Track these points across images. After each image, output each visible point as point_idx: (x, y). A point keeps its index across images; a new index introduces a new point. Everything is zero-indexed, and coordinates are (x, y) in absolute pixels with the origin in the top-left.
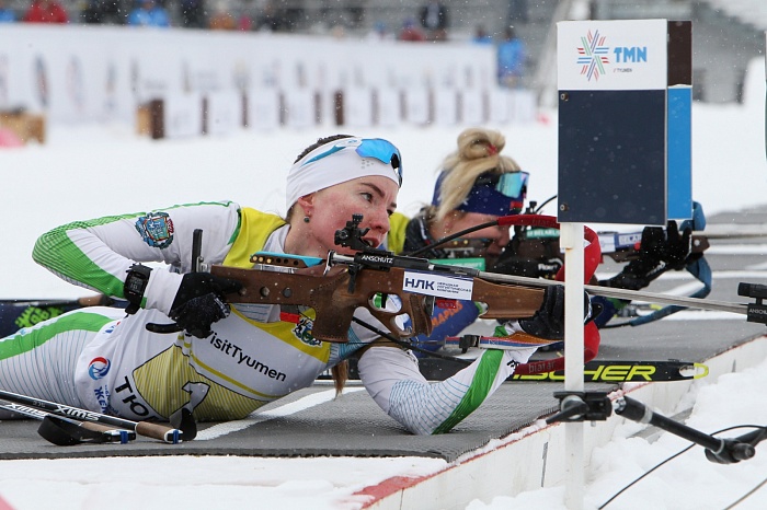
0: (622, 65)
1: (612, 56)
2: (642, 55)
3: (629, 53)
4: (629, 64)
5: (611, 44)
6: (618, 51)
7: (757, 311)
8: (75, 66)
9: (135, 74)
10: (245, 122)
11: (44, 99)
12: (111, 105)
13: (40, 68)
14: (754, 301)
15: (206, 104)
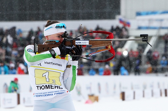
7: (144, 39)
8: (107, 84)
9: (120, 86)
10: (144, 96)
11: (100, 92)
12: (115, 92)
13: (99, 85)
14: (143, 37)
15: (134, 93)
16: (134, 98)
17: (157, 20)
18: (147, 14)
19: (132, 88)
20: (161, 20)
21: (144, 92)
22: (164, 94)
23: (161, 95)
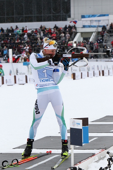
0: (77, 125)
1: (76, 124)
2: (79, 124)
3: (78, 124)
4: (78, 125)
5: (76, 122)
6: (77, 123)
15: (82, 73)
16: (82, 78)
17: (96, 21)
18: (89, 17)
19: (80, 71)
20: (99, 21)
21: (88, 72)
22: (101, 74)
23: (100, 75)
